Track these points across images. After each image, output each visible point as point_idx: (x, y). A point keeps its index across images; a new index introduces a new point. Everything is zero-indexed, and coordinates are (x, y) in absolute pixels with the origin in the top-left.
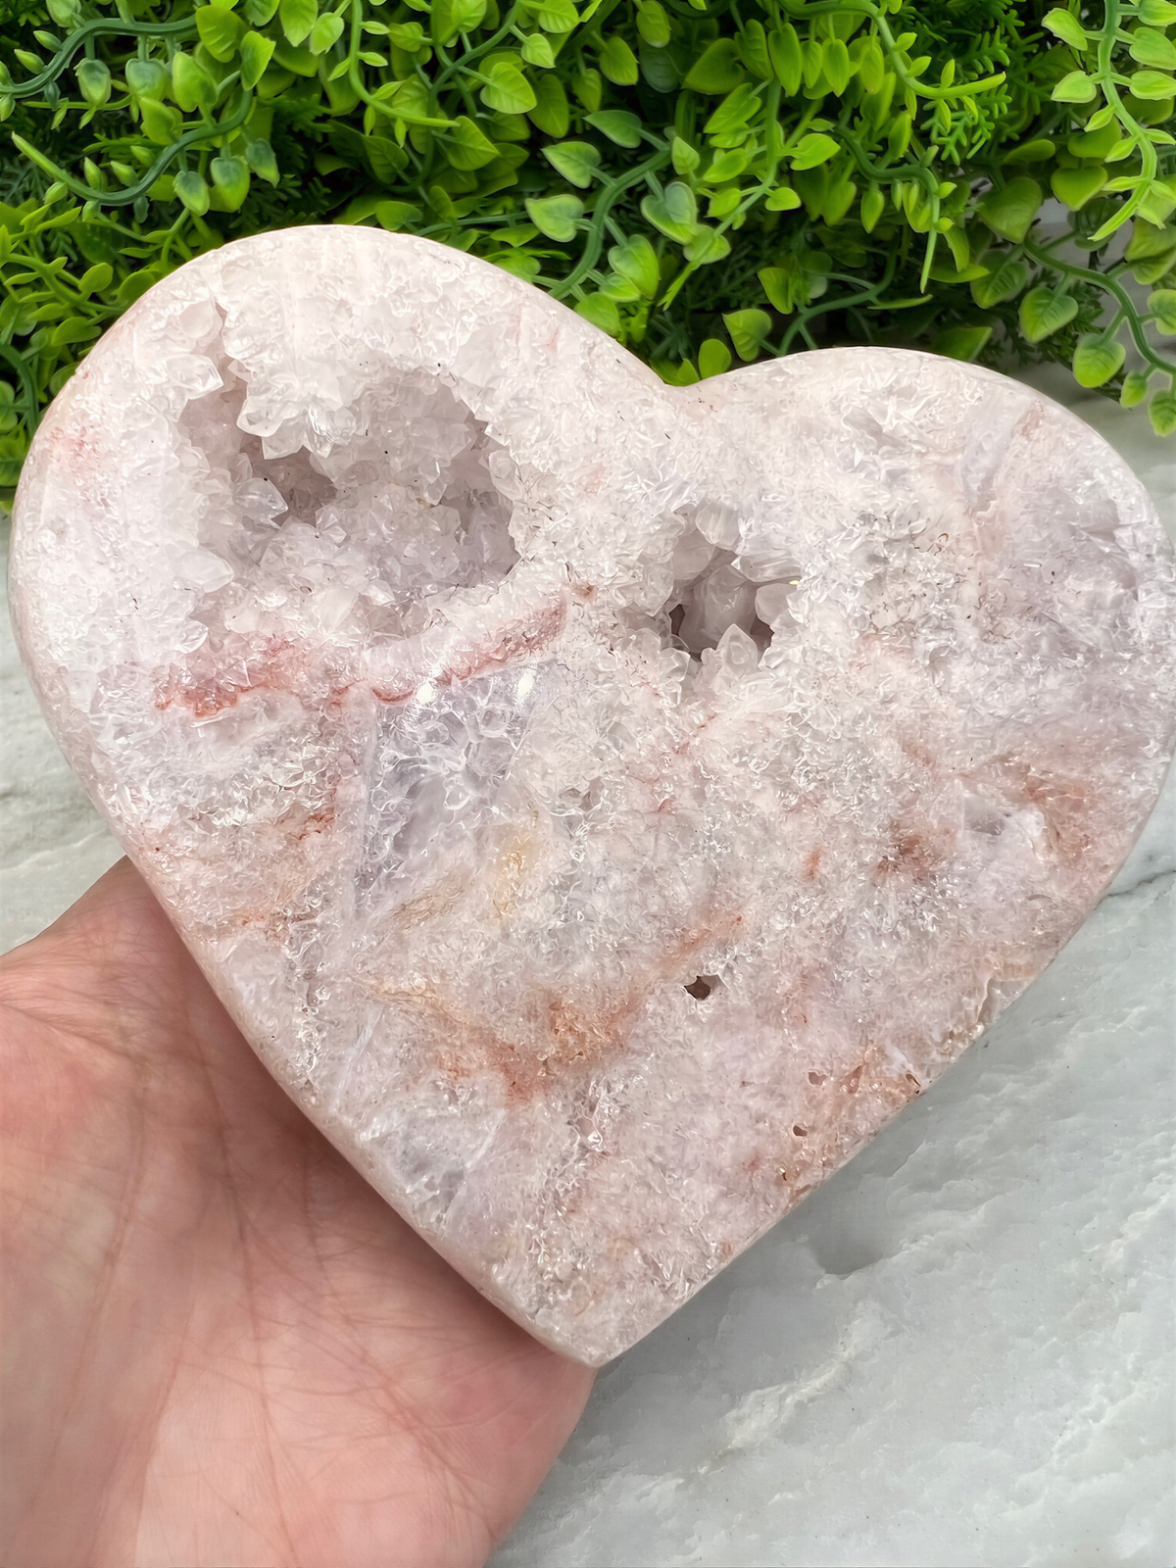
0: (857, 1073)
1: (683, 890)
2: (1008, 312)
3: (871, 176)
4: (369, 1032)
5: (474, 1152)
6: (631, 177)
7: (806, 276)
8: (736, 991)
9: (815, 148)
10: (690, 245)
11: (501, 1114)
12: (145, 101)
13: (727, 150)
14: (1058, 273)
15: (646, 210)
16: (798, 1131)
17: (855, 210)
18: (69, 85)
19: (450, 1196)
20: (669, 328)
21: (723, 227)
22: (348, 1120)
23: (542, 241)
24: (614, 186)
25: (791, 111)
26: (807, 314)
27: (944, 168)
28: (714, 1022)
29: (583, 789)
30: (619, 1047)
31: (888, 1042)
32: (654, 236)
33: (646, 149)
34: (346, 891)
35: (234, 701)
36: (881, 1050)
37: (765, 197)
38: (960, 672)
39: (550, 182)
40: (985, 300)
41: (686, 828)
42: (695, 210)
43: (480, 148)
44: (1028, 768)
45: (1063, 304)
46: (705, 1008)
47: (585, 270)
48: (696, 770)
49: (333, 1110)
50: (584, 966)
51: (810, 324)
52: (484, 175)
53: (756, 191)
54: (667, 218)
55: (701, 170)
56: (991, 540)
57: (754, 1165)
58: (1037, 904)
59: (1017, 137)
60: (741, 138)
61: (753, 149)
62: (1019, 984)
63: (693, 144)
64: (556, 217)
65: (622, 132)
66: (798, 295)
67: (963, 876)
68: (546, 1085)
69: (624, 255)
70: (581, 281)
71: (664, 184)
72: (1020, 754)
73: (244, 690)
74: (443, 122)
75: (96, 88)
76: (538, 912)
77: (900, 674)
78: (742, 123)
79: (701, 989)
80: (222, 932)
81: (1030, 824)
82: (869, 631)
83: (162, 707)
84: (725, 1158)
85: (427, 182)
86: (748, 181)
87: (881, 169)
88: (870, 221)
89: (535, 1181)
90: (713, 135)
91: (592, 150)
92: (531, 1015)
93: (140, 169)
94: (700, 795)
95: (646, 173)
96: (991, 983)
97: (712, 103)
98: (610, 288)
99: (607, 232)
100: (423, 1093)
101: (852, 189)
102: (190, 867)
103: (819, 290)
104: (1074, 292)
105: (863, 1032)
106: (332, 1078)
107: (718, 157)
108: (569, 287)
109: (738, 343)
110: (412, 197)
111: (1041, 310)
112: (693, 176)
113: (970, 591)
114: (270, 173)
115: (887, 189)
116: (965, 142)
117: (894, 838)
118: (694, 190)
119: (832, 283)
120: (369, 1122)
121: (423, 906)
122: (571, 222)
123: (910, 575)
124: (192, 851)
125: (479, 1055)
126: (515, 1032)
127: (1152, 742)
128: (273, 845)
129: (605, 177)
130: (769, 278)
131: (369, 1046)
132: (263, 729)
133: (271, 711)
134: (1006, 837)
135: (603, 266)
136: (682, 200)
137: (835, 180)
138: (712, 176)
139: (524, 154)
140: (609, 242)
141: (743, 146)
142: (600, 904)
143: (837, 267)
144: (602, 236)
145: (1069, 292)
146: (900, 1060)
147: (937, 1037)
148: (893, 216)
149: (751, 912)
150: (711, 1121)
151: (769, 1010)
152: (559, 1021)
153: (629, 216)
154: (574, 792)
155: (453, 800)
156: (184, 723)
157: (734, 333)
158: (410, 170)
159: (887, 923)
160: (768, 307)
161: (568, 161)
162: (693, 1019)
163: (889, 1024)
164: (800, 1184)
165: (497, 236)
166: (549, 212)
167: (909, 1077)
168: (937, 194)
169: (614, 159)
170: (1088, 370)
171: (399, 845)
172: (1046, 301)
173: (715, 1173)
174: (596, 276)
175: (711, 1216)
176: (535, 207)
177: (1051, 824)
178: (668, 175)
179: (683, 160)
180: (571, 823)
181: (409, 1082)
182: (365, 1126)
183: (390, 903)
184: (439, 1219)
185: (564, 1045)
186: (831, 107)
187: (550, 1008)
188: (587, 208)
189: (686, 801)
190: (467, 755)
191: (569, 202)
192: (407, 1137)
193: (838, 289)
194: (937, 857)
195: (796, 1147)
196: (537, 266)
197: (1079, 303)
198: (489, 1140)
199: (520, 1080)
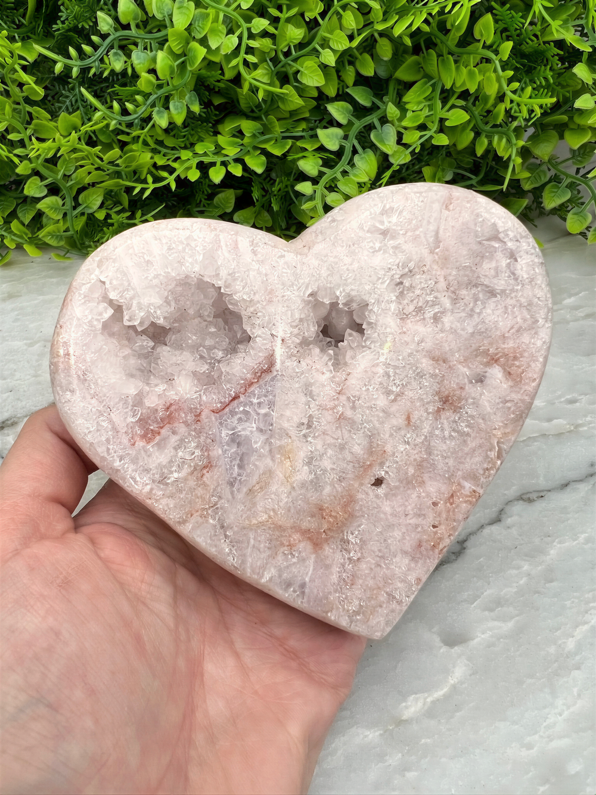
0: (452, 496)
1: (358, 447)
4: (252, 541)
5: (307, 573)
8: (392, 479)
11: (313, 556)
16: (434, 527)
19: (303, 593)
22: (255, 577)
28: (386, 495)
29: (305, 421)
30: (351, 516)
31: (461, 480)
34: (226, 491)
35: (159, 433)
36: (459, 484)
38: (447, 320)
41: (352, 422)
44: (488, 350)
46: (381, 491)
48: (348, 398)
49: (249, 575)
50: (327, 490)
56: (445, 260)
57: (420, 546)
58: (509, 405)
62: (510, 440)
67: (473, 403)
68: (326, 540)
72: (483, 345)
73: (162, 428)
76: (304, 474)
77: (422, 330)
79: (378, 482)
80: (184, 522)
81: (496, 373)
82: (403, 317)
83: (134, 445)
84: (408, 547)
89: (334, 578)
92: (313, 516)
94: (354, 408)
96: (498, 443)
100: (280, 557)
102: (164, 501)
105: (450, 480)
106: (244, 562)
113: (442, 285)
117: (439, 398)
120: (263, 574)
121: (257, 487)
123: (414, 287)
124: (163, 495)
125: (297, 536)
126: (308, 523)
127: (540, 321)
128: (192, 483)
131: (254, 546)
132: (174, 440)
133: (174, 433)
134: (487, 381)
142: (327, 464)
146: (468, 486)
147: (481, 472)
149: (389, 448)
150: (397, 534)
151: (408, 483)
152: (324, 514)
154: (303, 424)
155: (256, 442)
156: (143, 447)
159: (447, 433)
162: (377, 496)
163: (460, 473)
164: (441, 546)
167: (474, 491)
171: (241, 467)
173: (405, 553)
175: (409, 570)
177: (505, 370)
180: (305, 436)
181: (273, 556)
182: (262, 577)
183: (245, 490)
184: (302, 602)
185: (329, 522)
187: (320, 511)
189: (349, 413)
190: (255, 423)
192: (280, 576)
194: (460, 399)
195: (436, 533)
198: (311, 568)
199: (316, 541)
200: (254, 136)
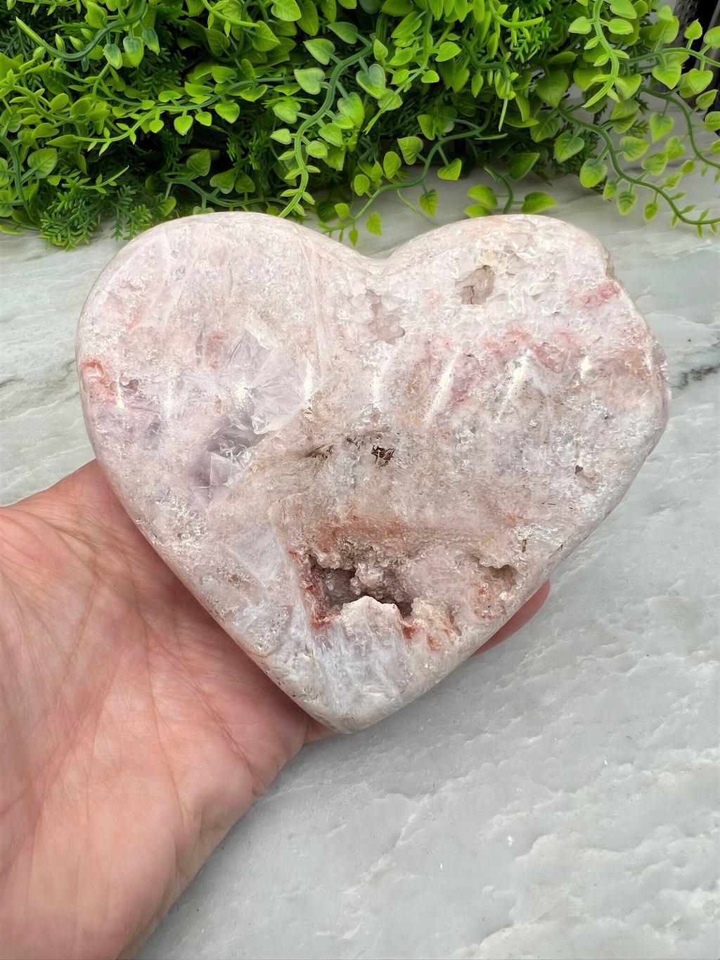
2: (548, 145)
3: (477, 66)
6: (351, 60)
7: (442, 120)
9: (448, 50)
10: (381, 99)
13: (403, 48)
14: (575, 125)
15: (359, 79)
17: (468, 85)
20: (369, 146)
21: (399, 90)
23: (302, 93)
24: (342, 65)
25: (438, 29)
26: (442, 140)
32: (363, 94)
33: (359, 44)
37: (421, 75)
39: (307, 60)
40: (537, 138)
42: (385, 80)
43: (270, 39)
45: (576, 142)
47: (325, 110)
51: (443, 147)
52: (271, 54)
53: (417, 72)
54: (369, 84)
55: (388, 58)
59: (557, 49)
60: (411, 41)
61: (417, 48)
63: (384, 43)
64: (310, 80)
65: (347, 34)
66: (437, 129)
69: (346, 103)
70: (322, 116)
71: (369, 65)
74: (250, 24)
78: (411, 33)
85: (240, 57)
86: (413, 66)
87: (482, 63)
88: (476, 91)
90: (396, 39)
91: (331, 44)
93: (85, 42)
95: (359, 58)
97: (396, 21)
98: (338, 121)
99: (337, 90)
101: (467, 73)
103: (449, 128)
104: (582, 136)
107: (398, 52)
108: (316, 119)
109: (405, 155)
110: (231, 65)
111: (565, 145)
112: (384, 61)
114: (155, 47)
115: (485, 75)
116: (527, 51)
118: (385, 70)
119: (457, 125)
122: (319, 83)
129: (336, 59)
130: (423, 120)
135: (334, 109)
136: (378, 73)
137: (459, 68)
138: (394, 62)
139: (293, 44)
140: (338, 96)
141: (411, 46)
143: (460, 116)
144: (334, 93)
145: (580, 136)
148: (488, 89)
153: (349, 82)
157: (403, 149)
158: (231, 49)
160: (422, 136)
161: (319, 49)
165: (278, 89)
166: (307, 78)
168: (509, 78)
169: (342, 50)
170: (587, 177)
172: (568, 140)
174: (330, 114)
176: (298, 74)
178: (371, 60)
179: (380, 52)
186: (458, 28)
188: (326, 76)
191: (317, 72)
193: (460, 128)
196: (299, 107)
197: (585, 141)
200: (226, 83)
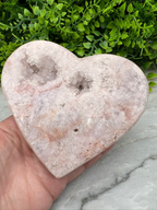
0: (96, 144)
1: (74, 118)
5: (45, 148)
11: (48, 143)
12: (31, 29)
18: (21, 27)
27: (144, 39)
29: (62, 104)
30: (64, 137)
31: (101, 140)
35: (22, 91)
41: (75, 110)
44: (123, 106)
46: (76, 133)
48: (77, 103)
50: (60, 126)
57: (81, 154)
67: (113, 119)
68: (54, 140)
75: (24, 27)
79: (76, 130)
81: (123, 113)
82: (101, 87)
89: (52, 152)
92: (53, 131)
94: (77, 106)
96: (116, 134)
100: (39, 139)
102: (15, 110)
105: (97, 138)
106: (29, 136)
117: (103, 113)
121: (41, 117)
123: (107, 81)
125: (46, 135)
126: (51, 133)
131: (33, 133)
132: (25, 95)
134: (119, 115)
142: (63, 118)
146: (102, 143)
147: (108, 140)
149: (83, 122)
156: (16, 94)
171: (40, 109)
173: (75, 154)
177: (126, 114)
180: (61, 108)
182: (32, 143)
183: (38, 116)
185: (57, 135)
187: (56, 131)
195: (87, 152)
199: (52, 139)
